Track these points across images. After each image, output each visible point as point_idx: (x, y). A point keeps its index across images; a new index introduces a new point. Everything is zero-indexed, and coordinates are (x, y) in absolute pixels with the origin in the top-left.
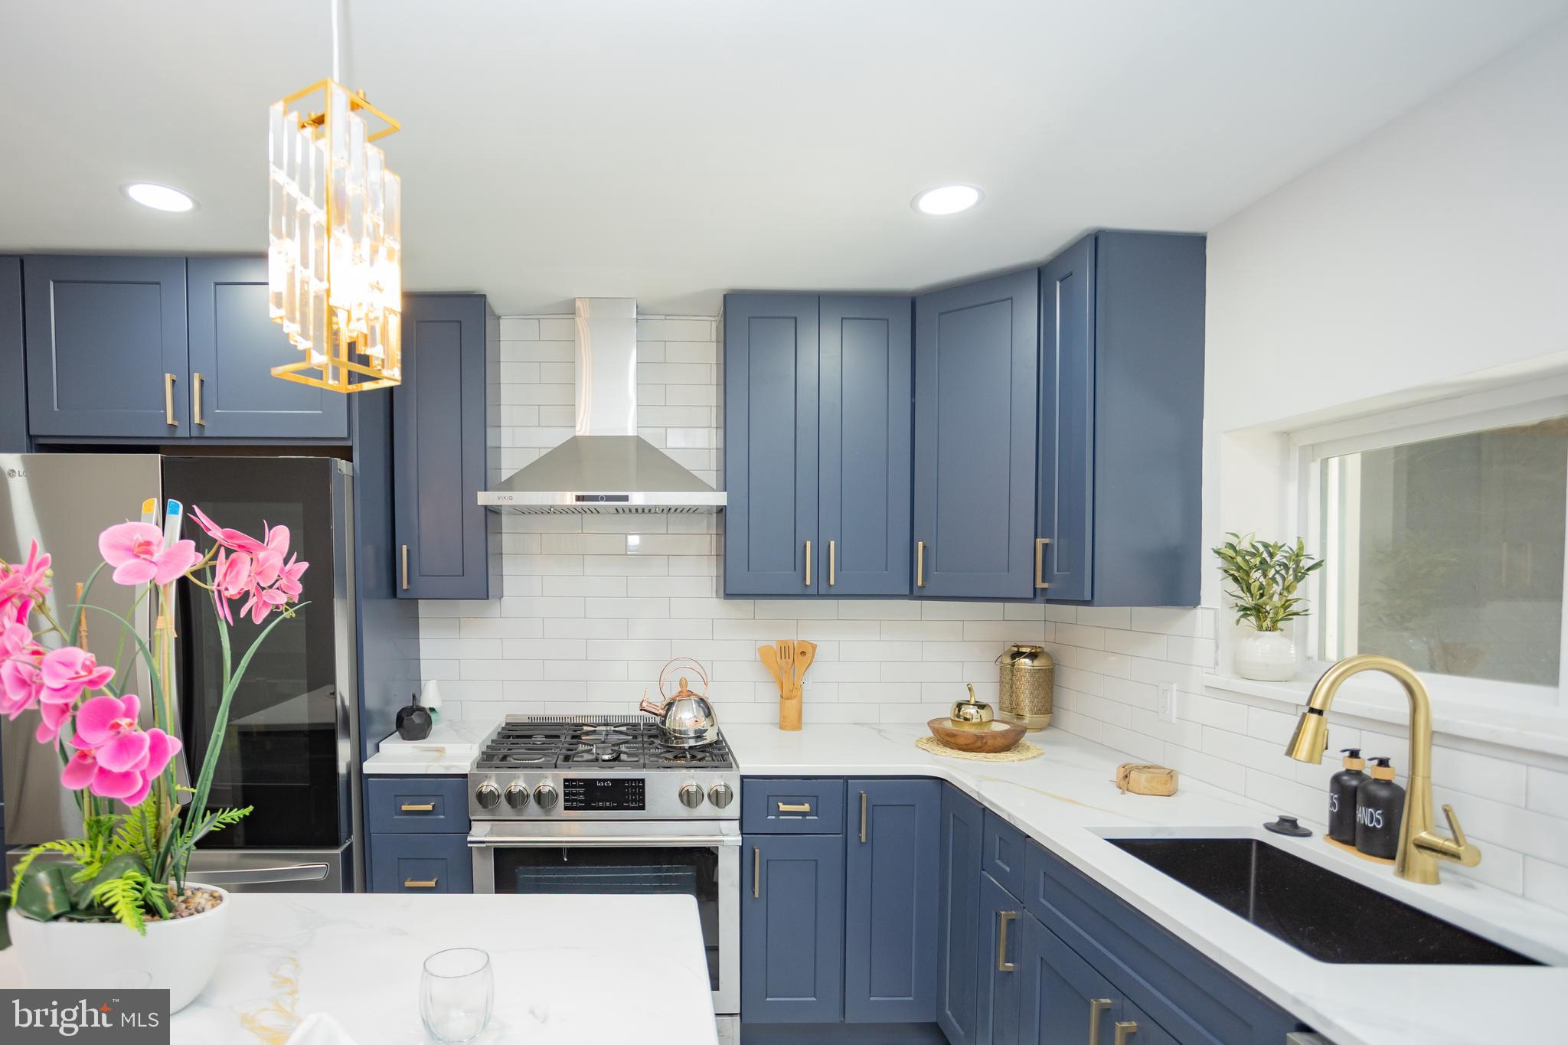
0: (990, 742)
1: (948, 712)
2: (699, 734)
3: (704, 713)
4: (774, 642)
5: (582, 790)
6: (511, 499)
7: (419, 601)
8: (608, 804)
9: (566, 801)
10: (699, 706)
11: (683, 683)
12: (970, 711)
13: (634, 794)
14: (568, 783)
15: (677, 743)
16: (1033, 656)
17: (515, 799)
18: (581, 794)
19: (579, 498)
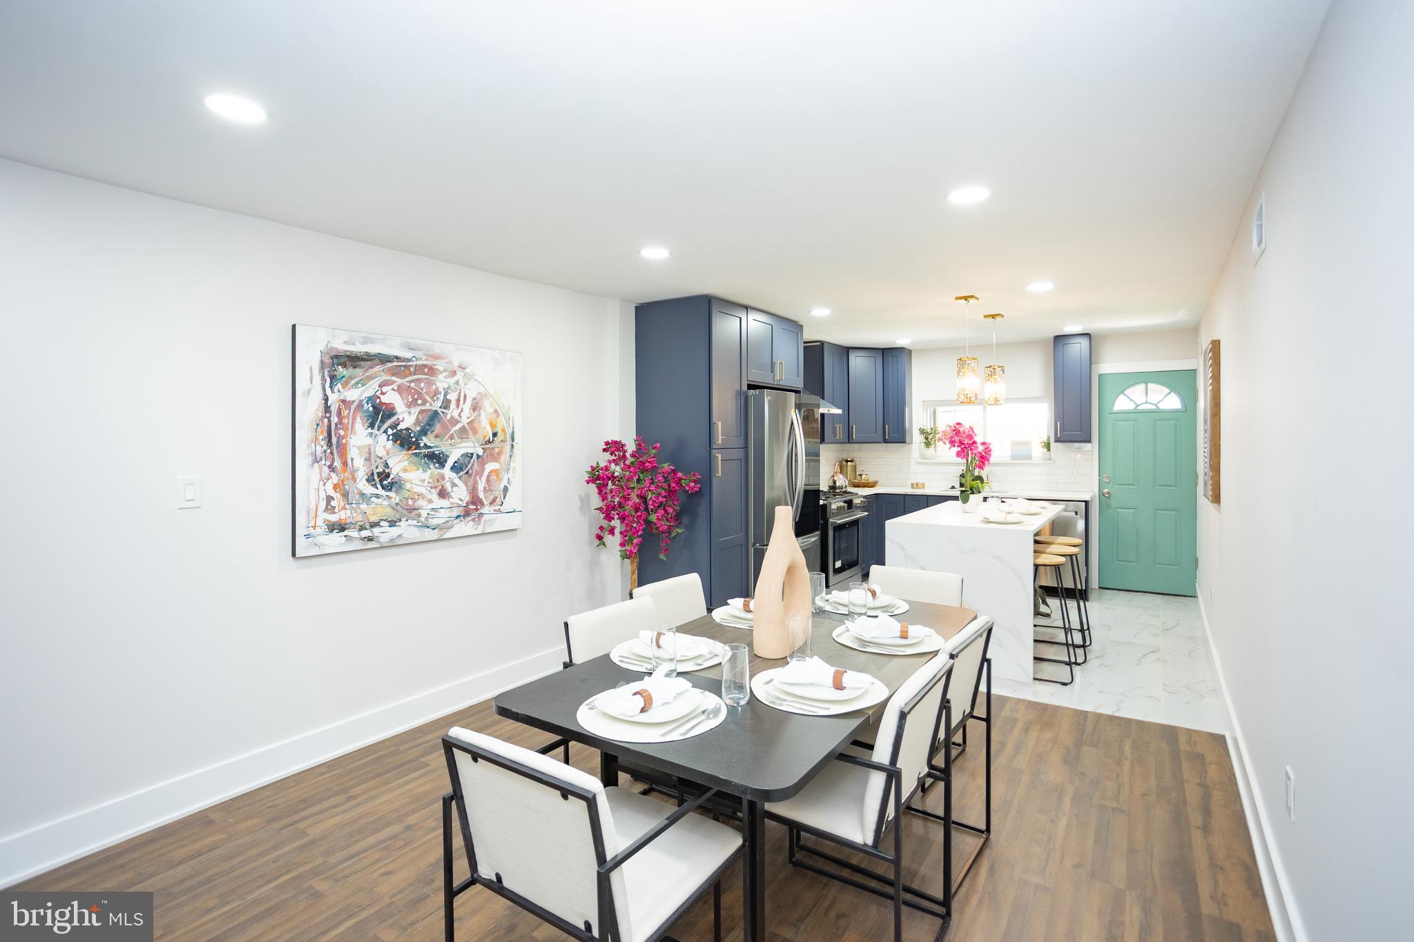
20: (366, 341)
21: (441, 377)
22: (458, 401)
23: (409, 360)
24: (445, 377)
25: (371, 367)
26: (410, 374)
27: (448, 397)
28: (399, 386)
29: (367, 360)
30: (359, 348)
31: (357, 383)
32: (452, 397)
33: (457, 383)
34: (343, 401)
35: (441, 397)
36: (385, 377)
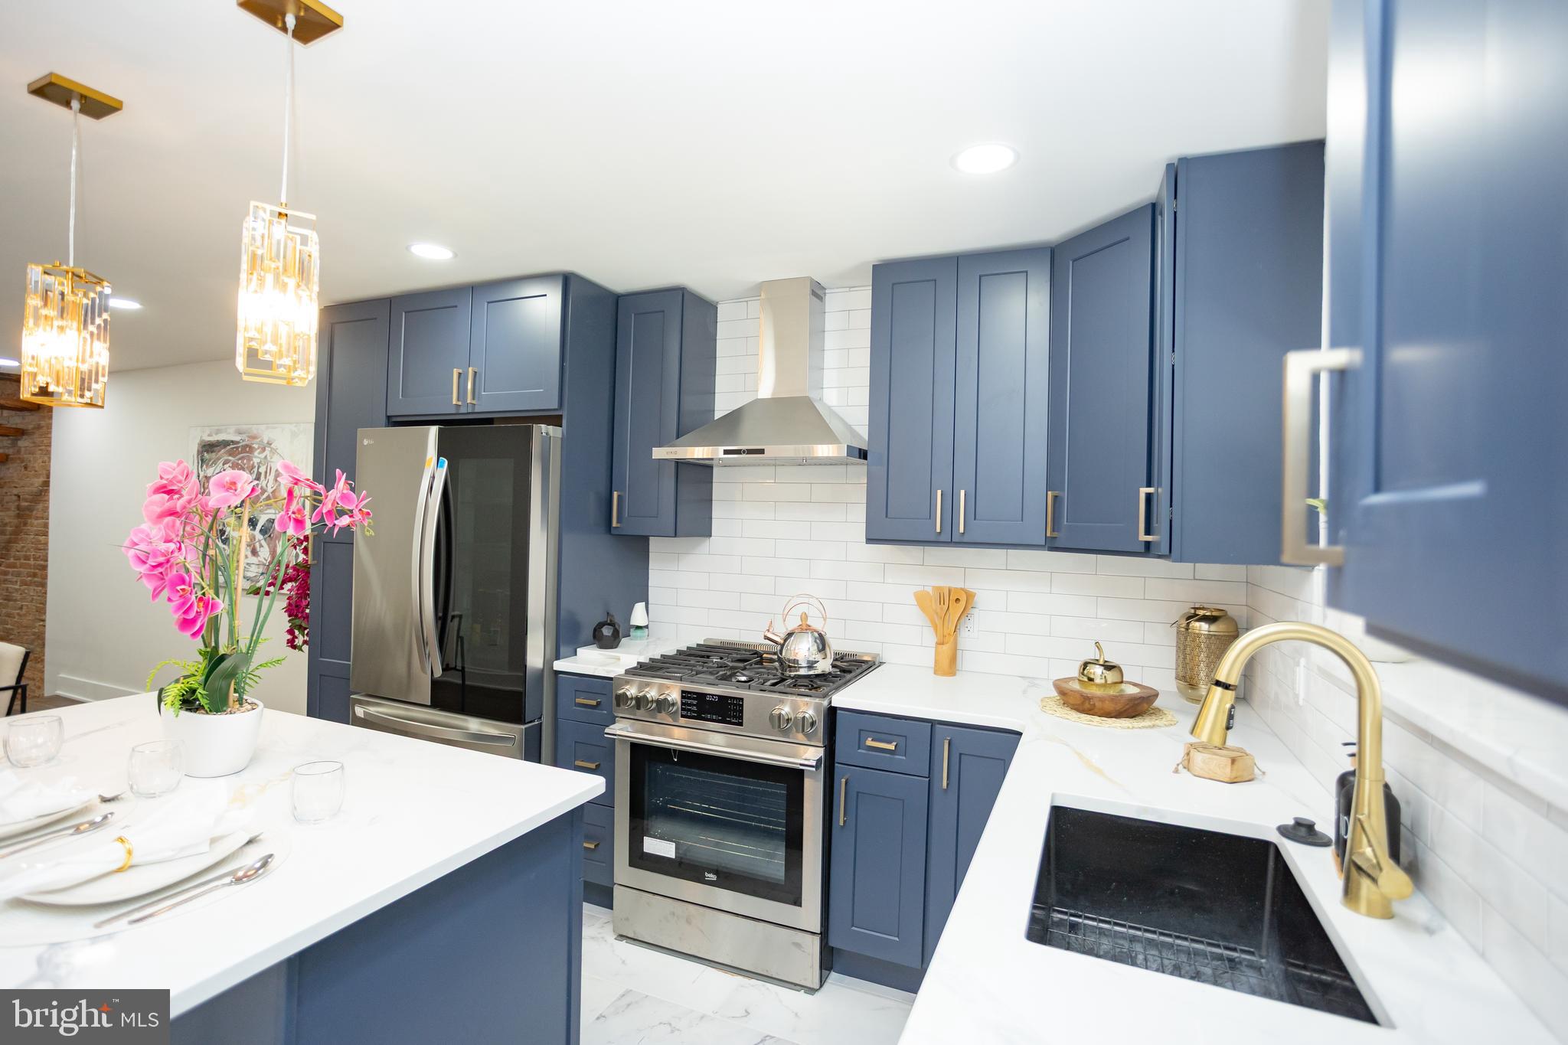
0: (1098, 704)
1: (1075, 672)
2: (811, 665)
3: (818, 648)
4: (931, 588)
5: (695, 702)
6: (676, 453)
7: (651, 538)
8: (714, 718)
9: (683, 709)
10: (816, 642)
11: (804, 617)
12: (1097, 671)
13: (735, 711)
14: (685, 694)
15: (790, 671)
16: (1211, 620)
17: (640, 702)
18: (694, 705)
19: (726, 452)
20: (218, 432)
21: (256, 453)
22: (266, 472)
23: (238, 442)
24: (259, 453)
25: (219, 451)
26: (239, 453)
27: (260, 470)
28: (233, 463)
29: (217, 446)
30: (214, 438)
31: (213, 463)
32: (262, 470)
33: (266, 457)
34: (206, 477)
35: (256, 470)
36: (226, 458)
